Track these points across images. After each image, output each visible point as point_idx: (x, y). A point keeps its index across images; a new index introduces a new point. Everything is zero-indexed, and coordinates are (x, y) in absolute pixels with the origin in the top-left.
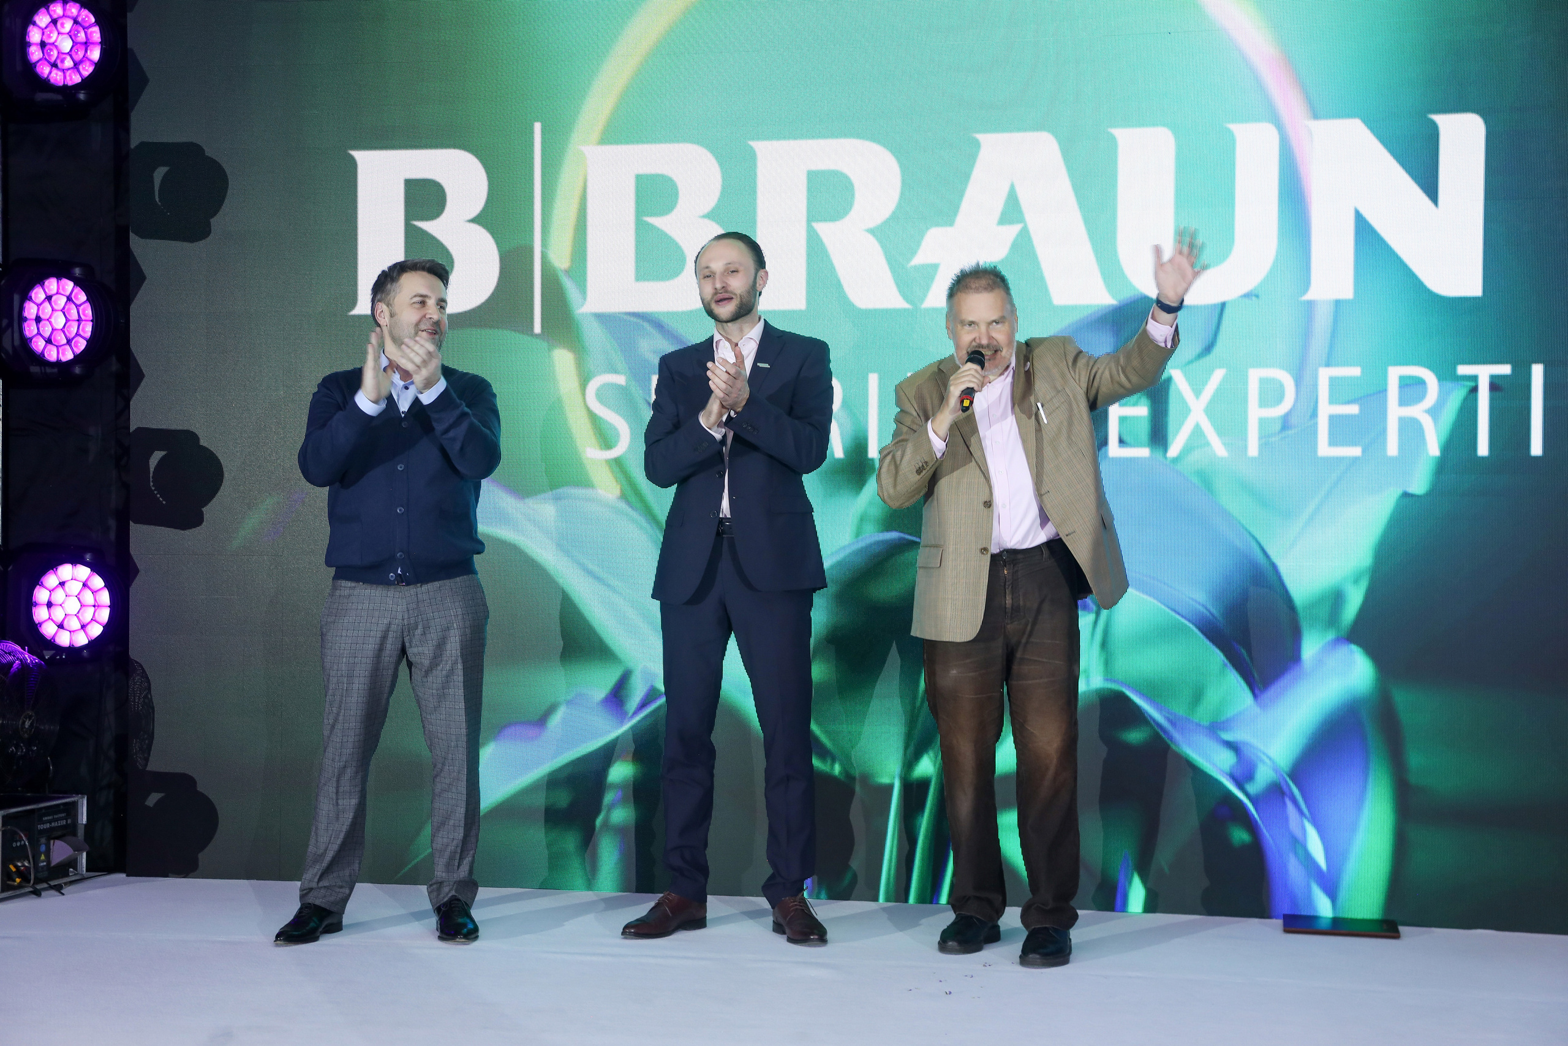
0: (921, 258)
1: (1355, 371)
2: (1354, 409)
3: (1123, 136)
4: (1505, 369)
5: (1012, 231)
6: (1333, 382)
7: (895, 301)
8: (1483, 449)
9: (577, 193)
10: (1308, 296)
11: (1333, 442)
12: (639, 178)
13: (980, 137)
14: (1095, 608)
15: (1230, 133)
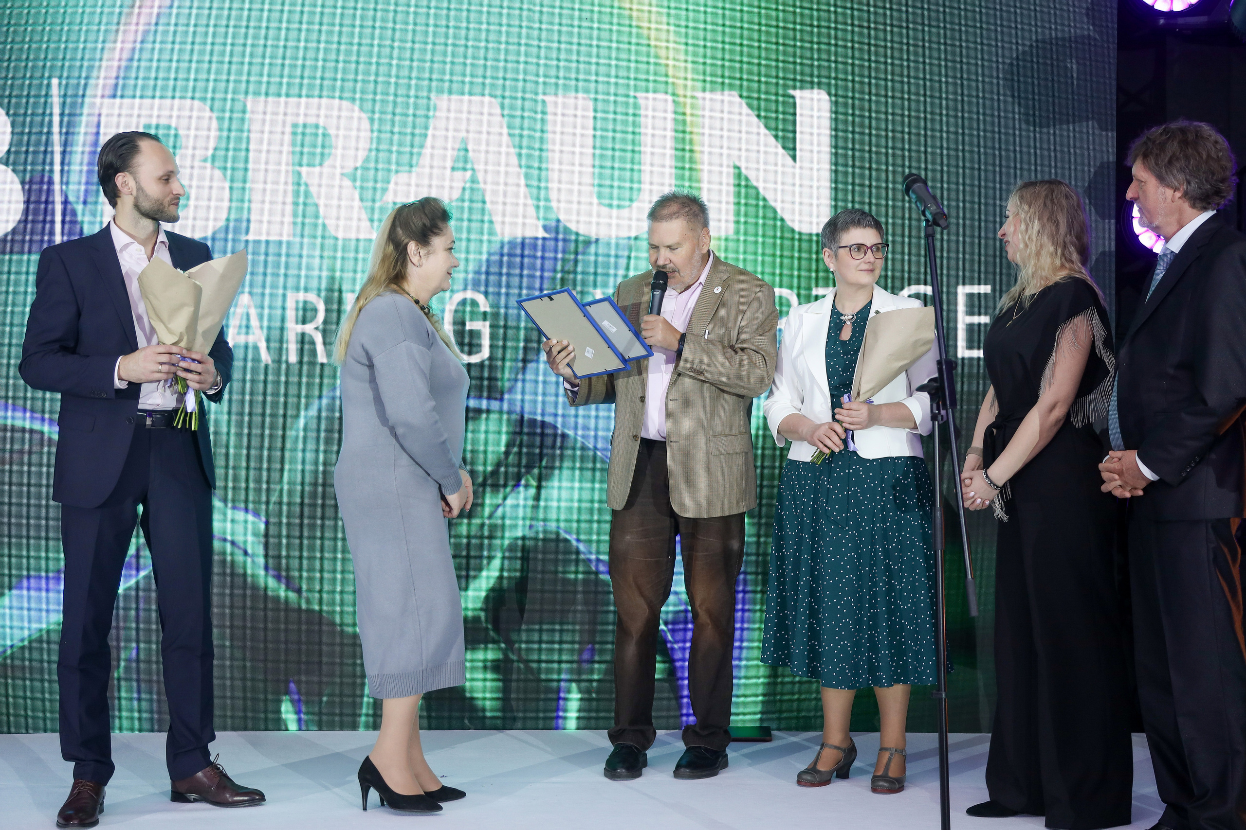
0: (389, 198)
3: (552, 100)
5: (464, 176)
7: (367, 233)
13: (436, 99)
14: (534, 484)
15: (636, 100)
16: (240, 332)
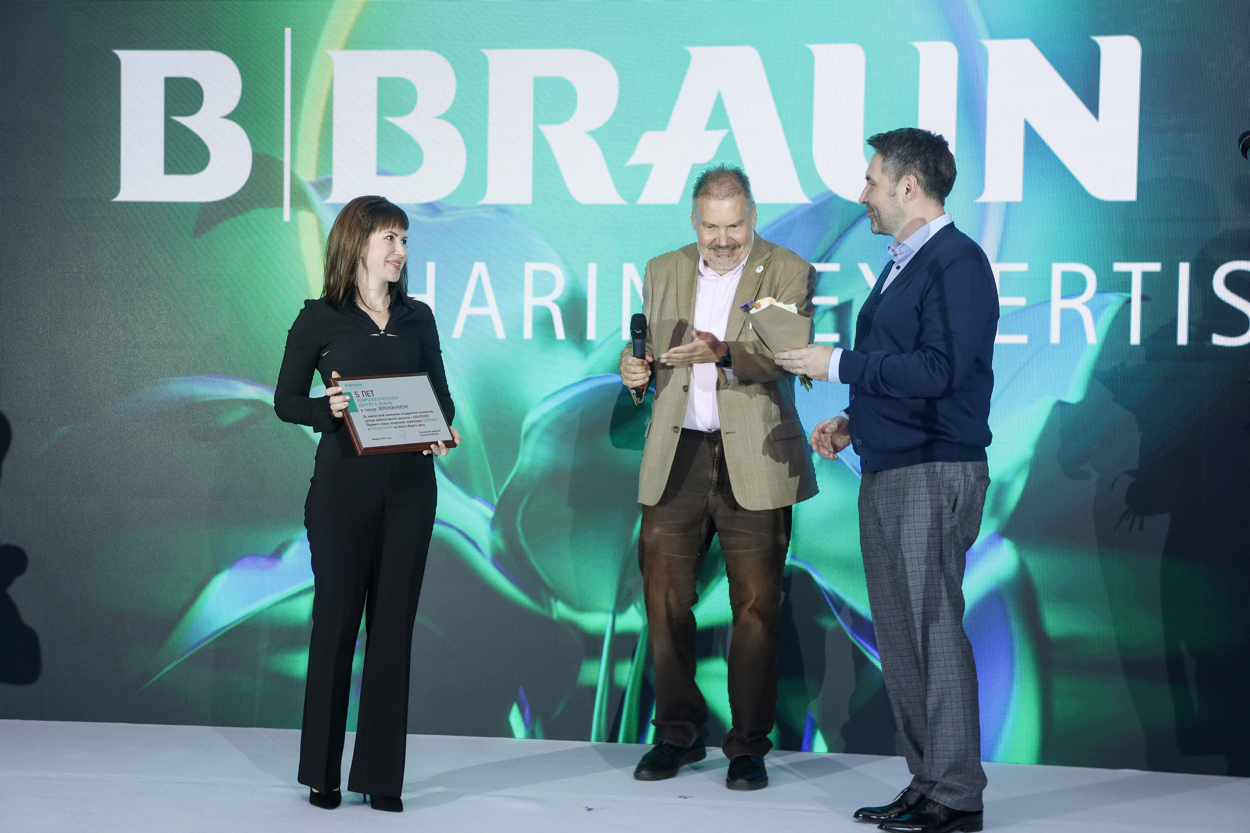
0: (635, 160)
1: (1023, 267)
2: (1021, 301)
3: (820, 51)
4: (1155, 267)
5: (719, 135)
6: (1004, 276)
7: (612, 197)
8: (1135, 338)
9: (324, 94)
10: (982, 199)
12: (380, 80)
13: (692, 50)
15: (915, 50)
16: (474, 303)
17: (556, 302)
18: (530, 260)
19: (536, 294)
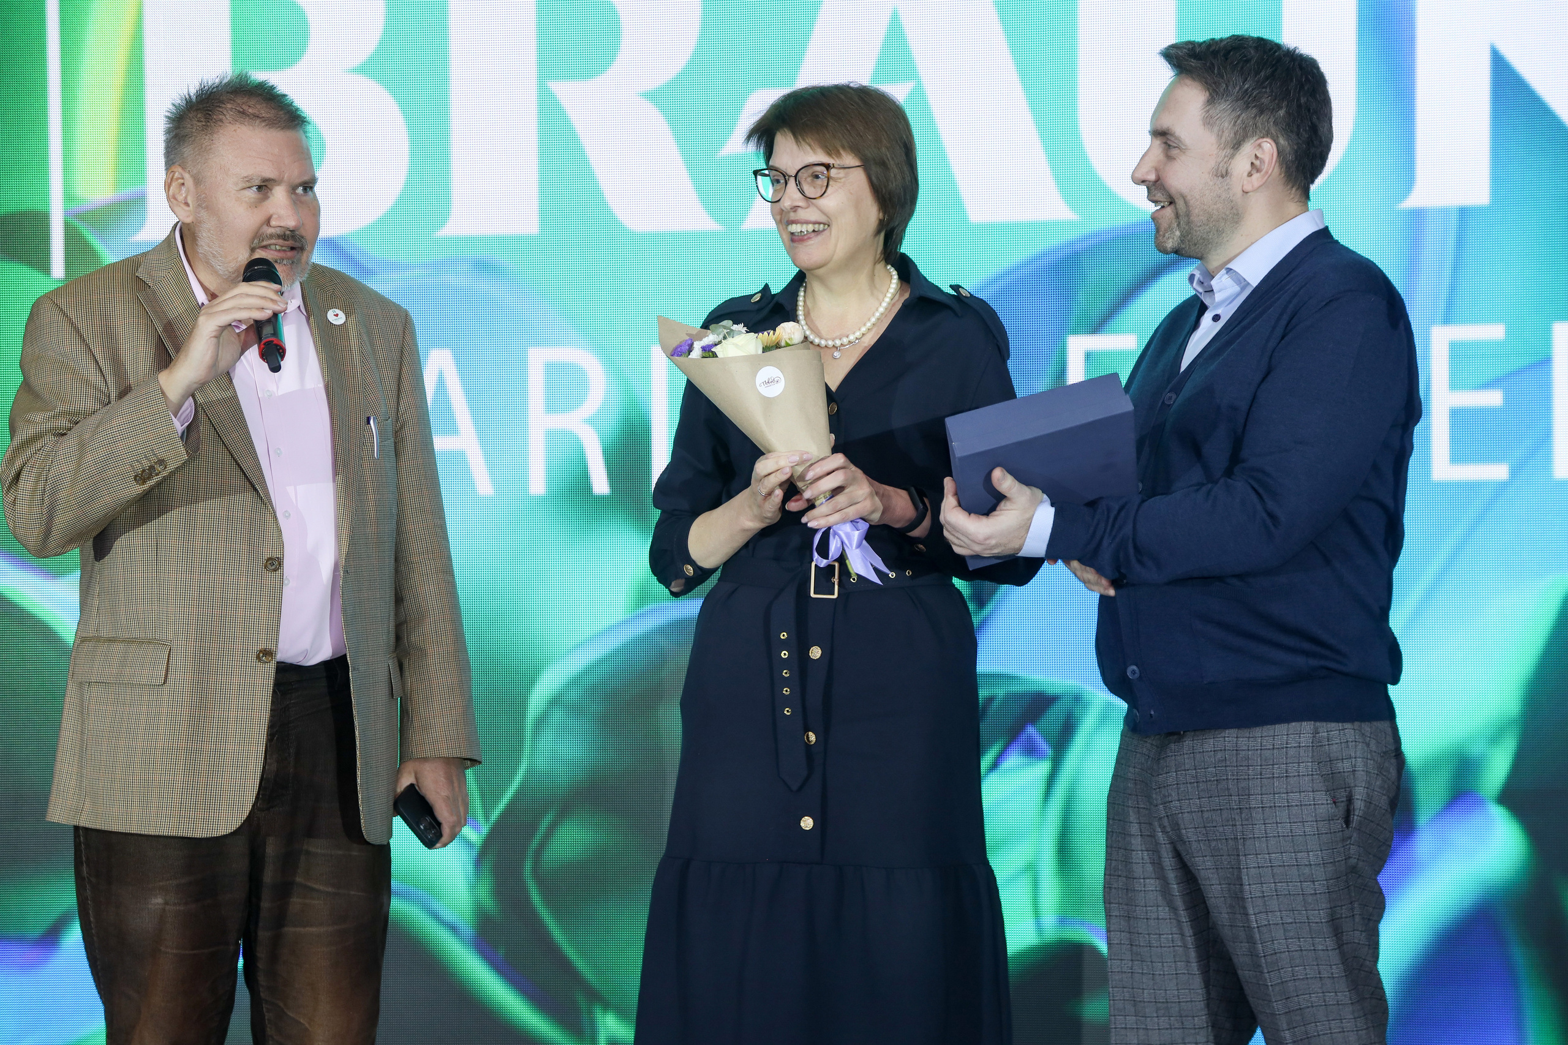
1: (1495, 332)
2: (1493, 398)
6: (1457, 351)
7: (694, 218)
10: (1412, 202)
11: (1458, 456)
17: (591, 421)
18: (538, 343)
19: (551, 407)
